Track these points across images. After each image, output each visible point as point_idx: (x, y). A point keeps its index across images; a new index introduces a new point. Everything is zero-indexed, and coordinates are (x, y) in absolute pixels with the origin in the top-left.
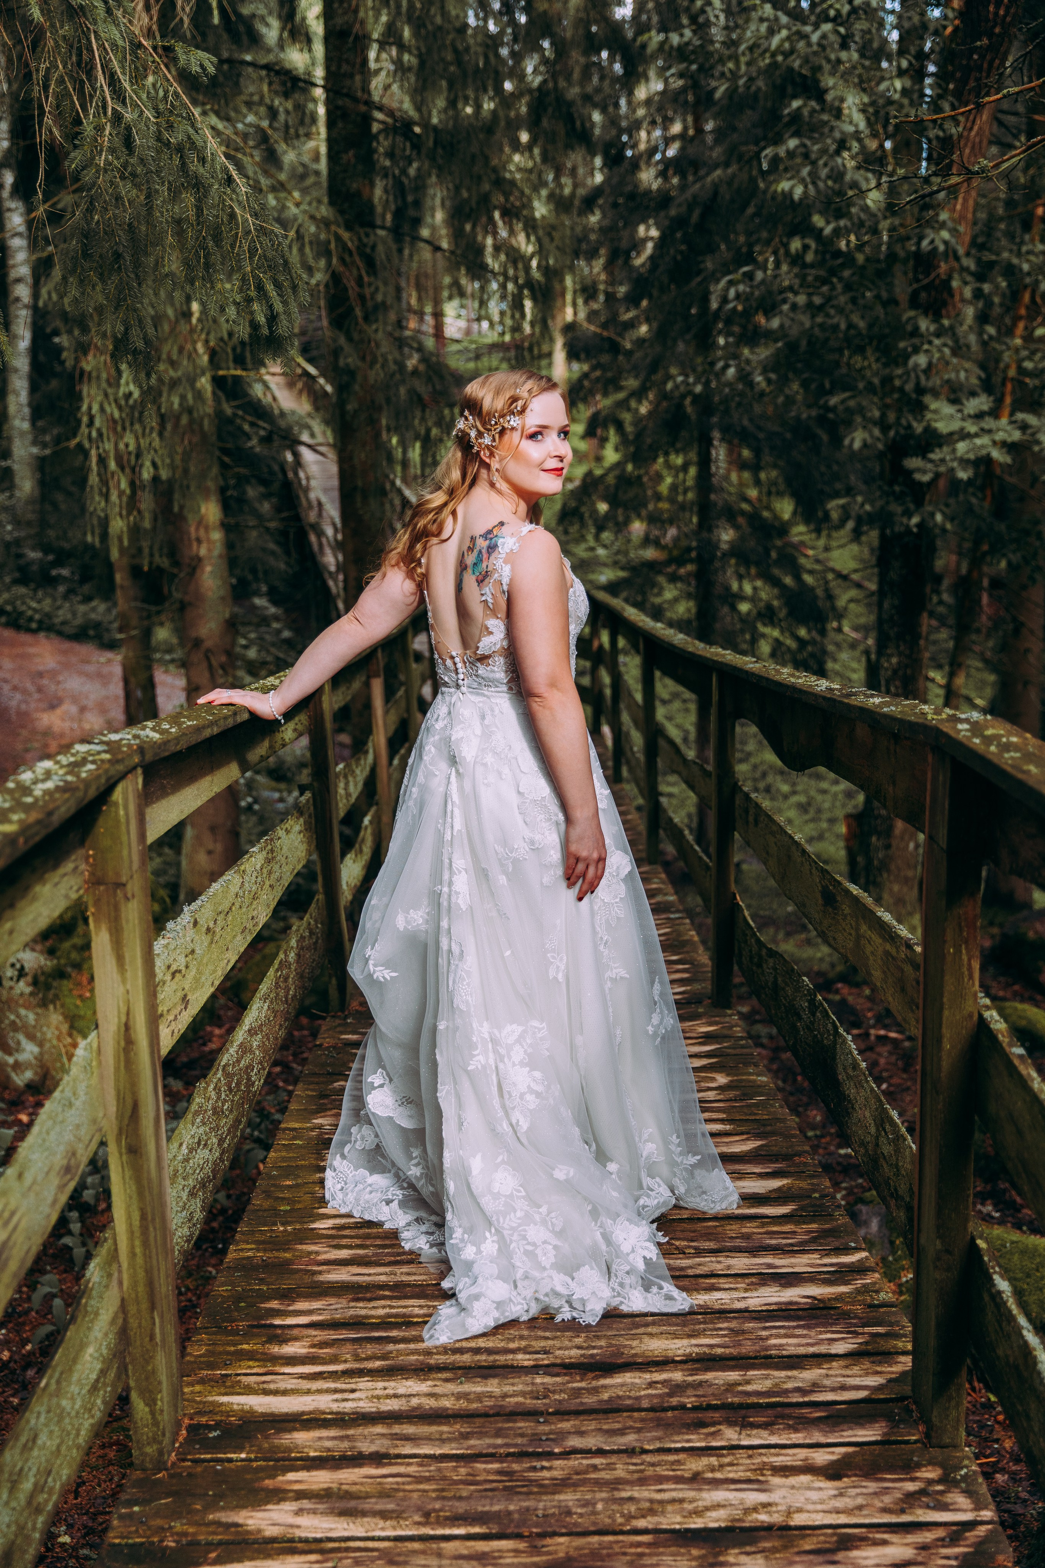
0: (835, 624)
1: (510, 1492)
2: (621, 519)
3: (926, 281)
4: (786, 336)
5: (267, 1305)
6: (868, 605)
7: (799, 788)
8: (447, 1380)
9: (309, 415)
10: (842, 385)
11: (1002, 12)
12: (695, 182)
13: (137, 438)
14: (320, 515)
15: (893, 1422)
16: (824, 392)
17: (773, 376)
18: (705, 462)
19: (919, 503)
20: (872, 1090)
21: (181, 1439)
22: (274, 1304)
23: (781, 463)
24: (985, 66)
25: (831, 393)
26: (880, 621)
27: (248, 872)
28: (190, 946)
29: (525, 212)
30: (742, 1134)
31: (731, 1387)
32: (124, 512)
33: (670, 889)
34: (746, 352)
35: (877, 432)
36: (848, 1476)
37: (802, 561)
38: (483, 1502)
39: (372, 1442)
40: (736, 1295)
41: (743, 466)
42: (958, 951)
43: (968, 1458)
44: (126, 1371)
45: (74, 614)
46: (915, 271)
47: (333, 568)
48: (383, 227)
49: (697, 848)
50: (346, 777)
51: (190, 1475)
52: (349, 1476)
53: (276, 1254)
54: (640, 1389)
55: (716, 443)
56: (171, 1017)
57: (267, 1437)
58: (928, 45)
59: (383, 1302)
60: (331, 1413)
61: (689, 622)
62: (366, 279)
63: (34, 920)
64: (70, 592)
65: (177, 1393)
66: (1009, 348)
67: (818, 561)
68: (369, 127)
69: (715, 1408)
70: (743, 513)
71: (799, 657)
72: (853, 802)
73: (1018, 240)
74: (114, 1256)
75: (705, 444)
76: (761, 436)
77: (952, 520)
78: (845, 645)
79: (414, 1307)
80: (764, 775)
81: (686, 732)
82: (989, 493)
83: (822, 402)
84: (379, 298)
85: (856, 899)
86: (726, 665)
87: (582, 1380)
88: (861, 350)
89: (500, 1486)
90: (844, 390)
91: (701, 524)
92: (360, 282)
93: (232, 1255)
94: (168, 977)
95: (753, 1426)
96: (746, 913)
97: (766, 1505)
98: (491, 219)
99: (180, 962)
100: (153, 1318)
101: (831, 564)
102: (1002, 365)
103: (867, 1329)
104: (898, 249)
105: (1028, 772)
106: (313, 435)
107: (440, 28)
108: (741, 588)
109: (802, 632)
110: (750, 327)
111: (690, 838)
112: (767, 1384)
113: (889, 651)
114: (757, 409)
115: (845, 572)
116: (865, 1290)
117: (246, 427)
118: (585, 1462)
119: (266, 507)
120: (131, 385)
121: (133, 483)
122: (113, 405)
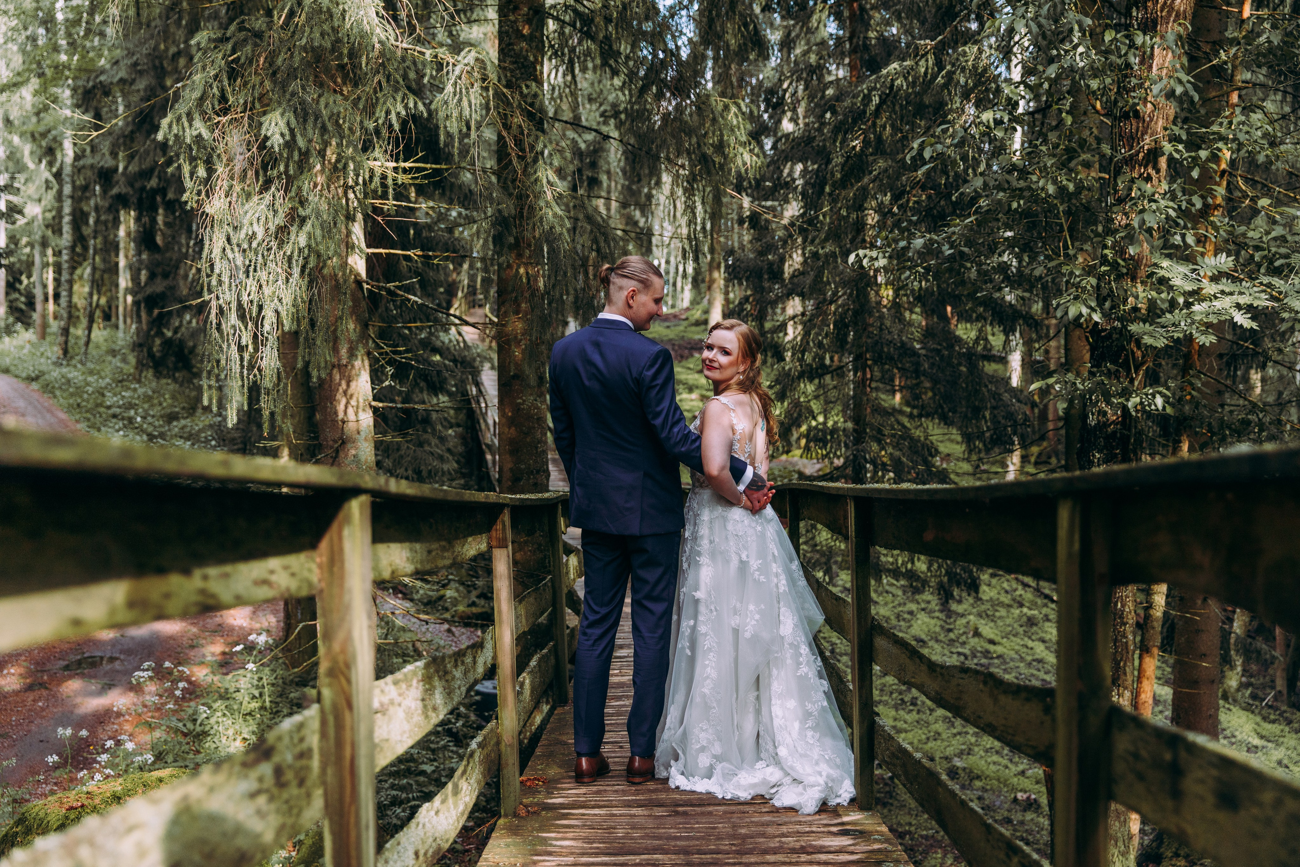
120: (255, 225)
121: (255, 337)
122: (236, 249)
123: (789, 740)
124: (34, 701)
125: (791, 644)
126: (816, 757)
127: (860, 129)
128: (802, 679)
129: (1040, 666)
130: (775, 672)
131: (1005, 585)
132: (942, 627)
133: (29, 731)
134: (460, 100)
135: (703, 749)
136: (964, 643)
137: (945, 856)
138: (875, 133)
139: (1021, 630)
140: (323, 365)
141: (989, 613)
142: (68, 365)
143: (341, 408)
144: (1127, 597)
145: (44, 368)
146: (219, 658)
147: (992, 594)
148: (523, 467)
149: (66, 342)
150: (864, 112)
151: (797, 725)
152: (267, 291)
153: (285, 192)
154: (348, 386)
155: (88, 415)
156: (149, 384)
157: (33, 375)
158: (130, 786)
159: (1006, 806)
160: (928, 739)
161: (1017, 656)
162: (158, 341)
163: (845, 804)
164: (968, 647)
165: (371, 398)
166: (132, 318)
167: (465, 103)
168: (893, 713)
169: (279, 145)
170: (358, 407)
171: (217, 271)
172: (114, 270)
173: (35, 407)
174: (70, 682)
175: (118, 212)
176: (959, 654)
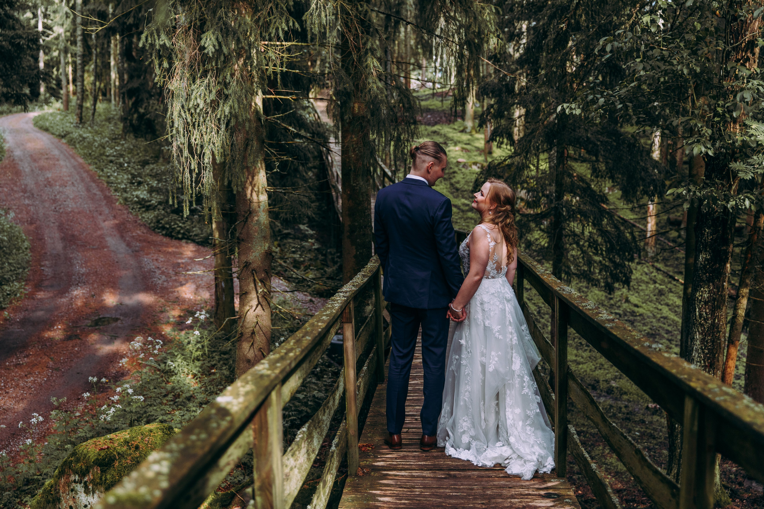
120: (198, 99)
121: (199, 164)
122: (187, 112)
123: (516, 433)
124: (73, 347)
125: (519, 376)
126: (532, 442)
127: (566, 17)
128: (524, 397)
129: (665, 321)
130: (508, 392)
131: (646, 270)
132: (606, 297)
133: (71, 367)
134: (320, 12)
135: (464, 432)
136: (619, 307)
137: (604, 448)
138: (575, 19)
139: (654, 298)
140: (239, 183)
141: (635, 287)
142: (83, 127)
143: (249, 192)
144: (721, 315)
145: (68, 129)
146: (178, 319)
147: (637, 275)
148: (356, 224)
149: (81, 113)
150: (569, 6)
151: (521, 423)
152: (206, 138)
153: (216, 78)
154: (253, 179)
155: (96, 161)
156: (130, 142)
157: (63, 134)
158: (134, 435)
159: (642, 412)
160: (596, 368)
161: (651, 315)
162: (135, 116)
163: (549, 472)
164: (622, 309)
165: (266, 186)
166: (119, 98)
167: (323, 14)
168: (575, 352)
169: (212, 52)
170: (258, 191)
171: (176, 125)
172: (107, 66)
173: (65, 155)
174: (92, 335)
175: (110, 38)
176: (616, 314)
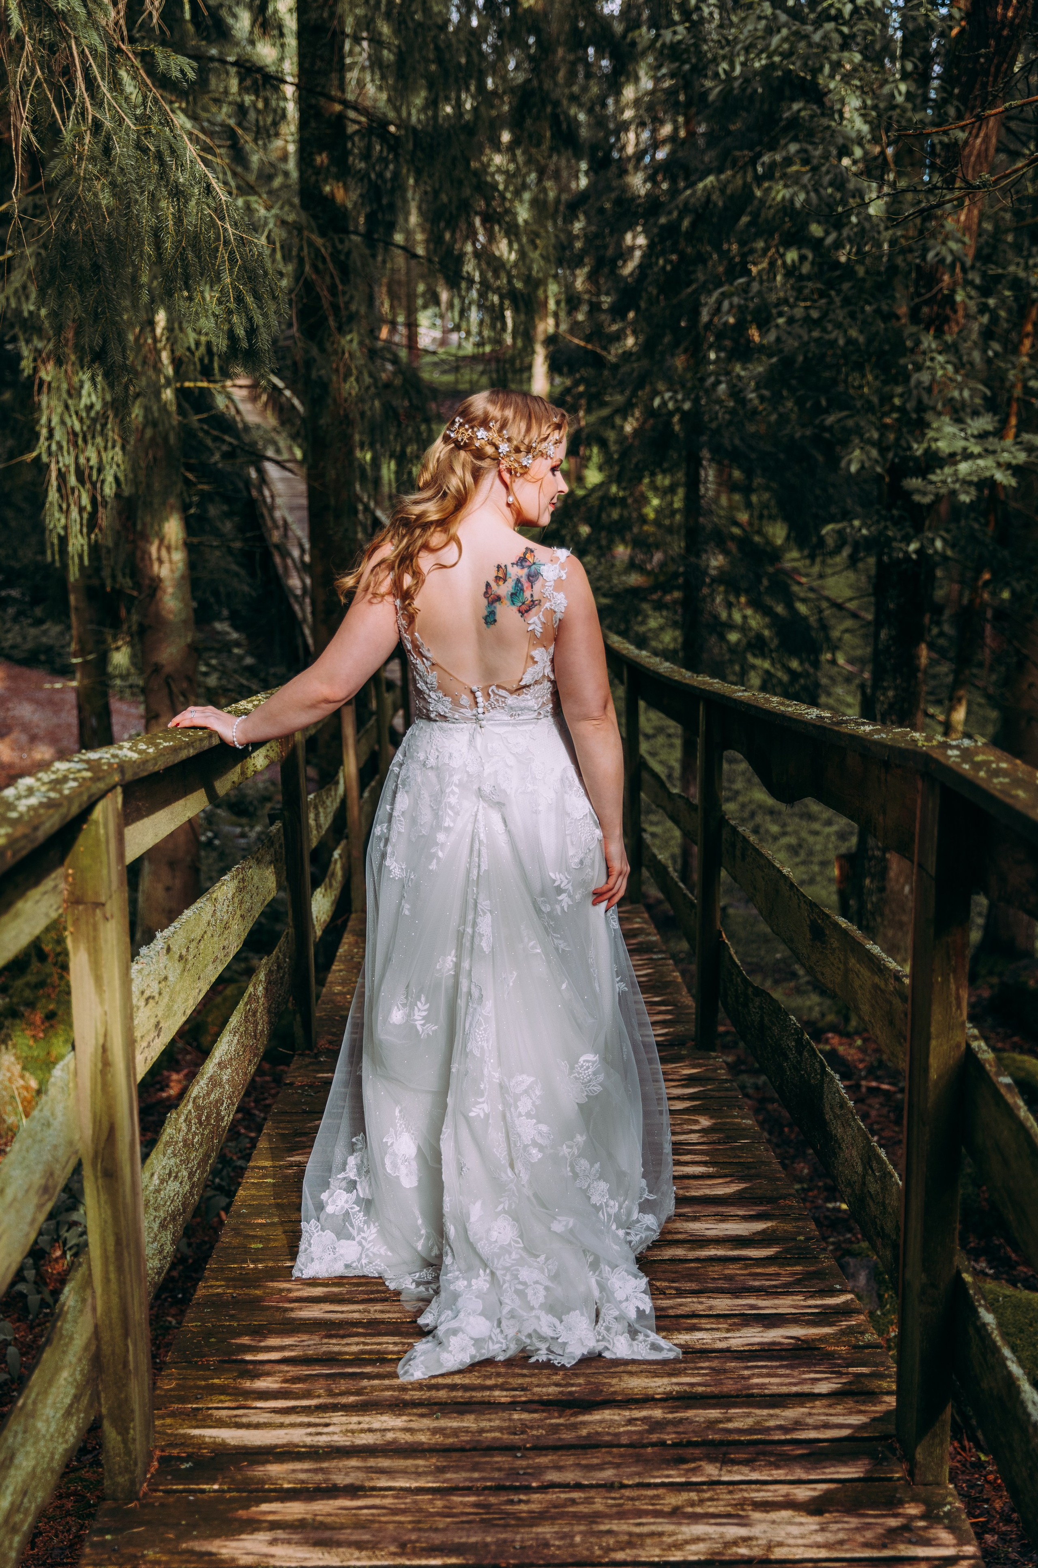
0: (829, 656)
1: (487, 1524)
2: (604, 542)
3: (928, 296)
4: (781, 351)
5: (238, 1341)
6: (865, 636)
7: (789, 829)
8: (422, 1416)
9: (274, 429)
10: (841, 403)
11: (1010, 14)
12: (686, 188)
13: (99, 453)
14: (285, 535)
15: (877, 1460)
16: (819, 410)
17: (766, 393)
18: (693, 484)
19: (919, 529)
20: (859, 1128)
21: (152, 1470)
22: (246, 1340)
23: (774, 485)
24: (993, 70)
25: (827, 411)
26: (876, 653)
27: (220, 900)
28: (163, 973)
29: (507, 219)
30: (725, 1176)
31: (712, 1424)
32: (85, 530)
33: (652, 929)
34: (738, 368)
35: (874, 453)
36: (830, 1512)
37: (795, 588)
38: (460, 1533)
39: (347, 1474)
40: (718, 1335)
41: (733, 487)
42: (946, 980)
43: (952, 1495)
44: (99, 1398)
45: (24, 638)
46: (917, 285)
47: (299, 592)
48: (356, 233)
49: (682, 885)
50: (316, 808)
51: (162, 1505)
52: (323, 1507)
53: (247, 1291)
54: (619, 1425)
55: (705, 463)
56: (145, 1044)
57: (240, 1469)
58: (934, 45)
59: (356, 1339)
60: (305, 1446)
61: (675, 651)
62: (340, 287)
63: (17, 937)
64: (20, 614)
65: (149, 1424)
66: (1014, 367)
67: (812, 589)
68: (344, 128)
69: (696, 1444)
70: (733, 537)
71: (791, 690)
72: (847, 844)
73: (1025, 253)
74: (88, 1281)
75: (694, 466)
76: (753, 456)
77: (953, 547)
78: (840, 679)
79: (389, 1344)
80: (753, 815)
81: (671, 768)
82: (992, 518)
83: (817, 422)
84: (353, 307)
85: (845, 932)
86: (714, 693)
87: (560, 1417)
88: (859, 367)
89: (477, 1518)
90: (841, 409)
91: (688, 549)
92: (333, 290)
93: (201, 1292)
94: (142, 1003)
95: (734, 1462)
96: (732, 951)
97: (746, 1540)
98: (471, 225)
99: (154, 988)
100: (127, 1345)
101: (826, 593)
102: (1008, 384)
103: (851, 1370)
104: (899, 261)
105: (1016, 797)
106: (278, 451)
107: (420, 24)
108: (730, 615)
109: (795, 664)
110: (742, 341)
111: (675, 875)
112: (750, 1421)
113: (885, 684)
114: (752, 428)
115: (840, 601)
116: (850, 1331)
117: (209, 442)
118: (563, 1496)
119: (228, 527)
120: (93, 396)
121: (94, 498)
122: (74, 416)
143: (154, 548)
152: (106, 457)
165: (185, 536)
171: (57, 437)
